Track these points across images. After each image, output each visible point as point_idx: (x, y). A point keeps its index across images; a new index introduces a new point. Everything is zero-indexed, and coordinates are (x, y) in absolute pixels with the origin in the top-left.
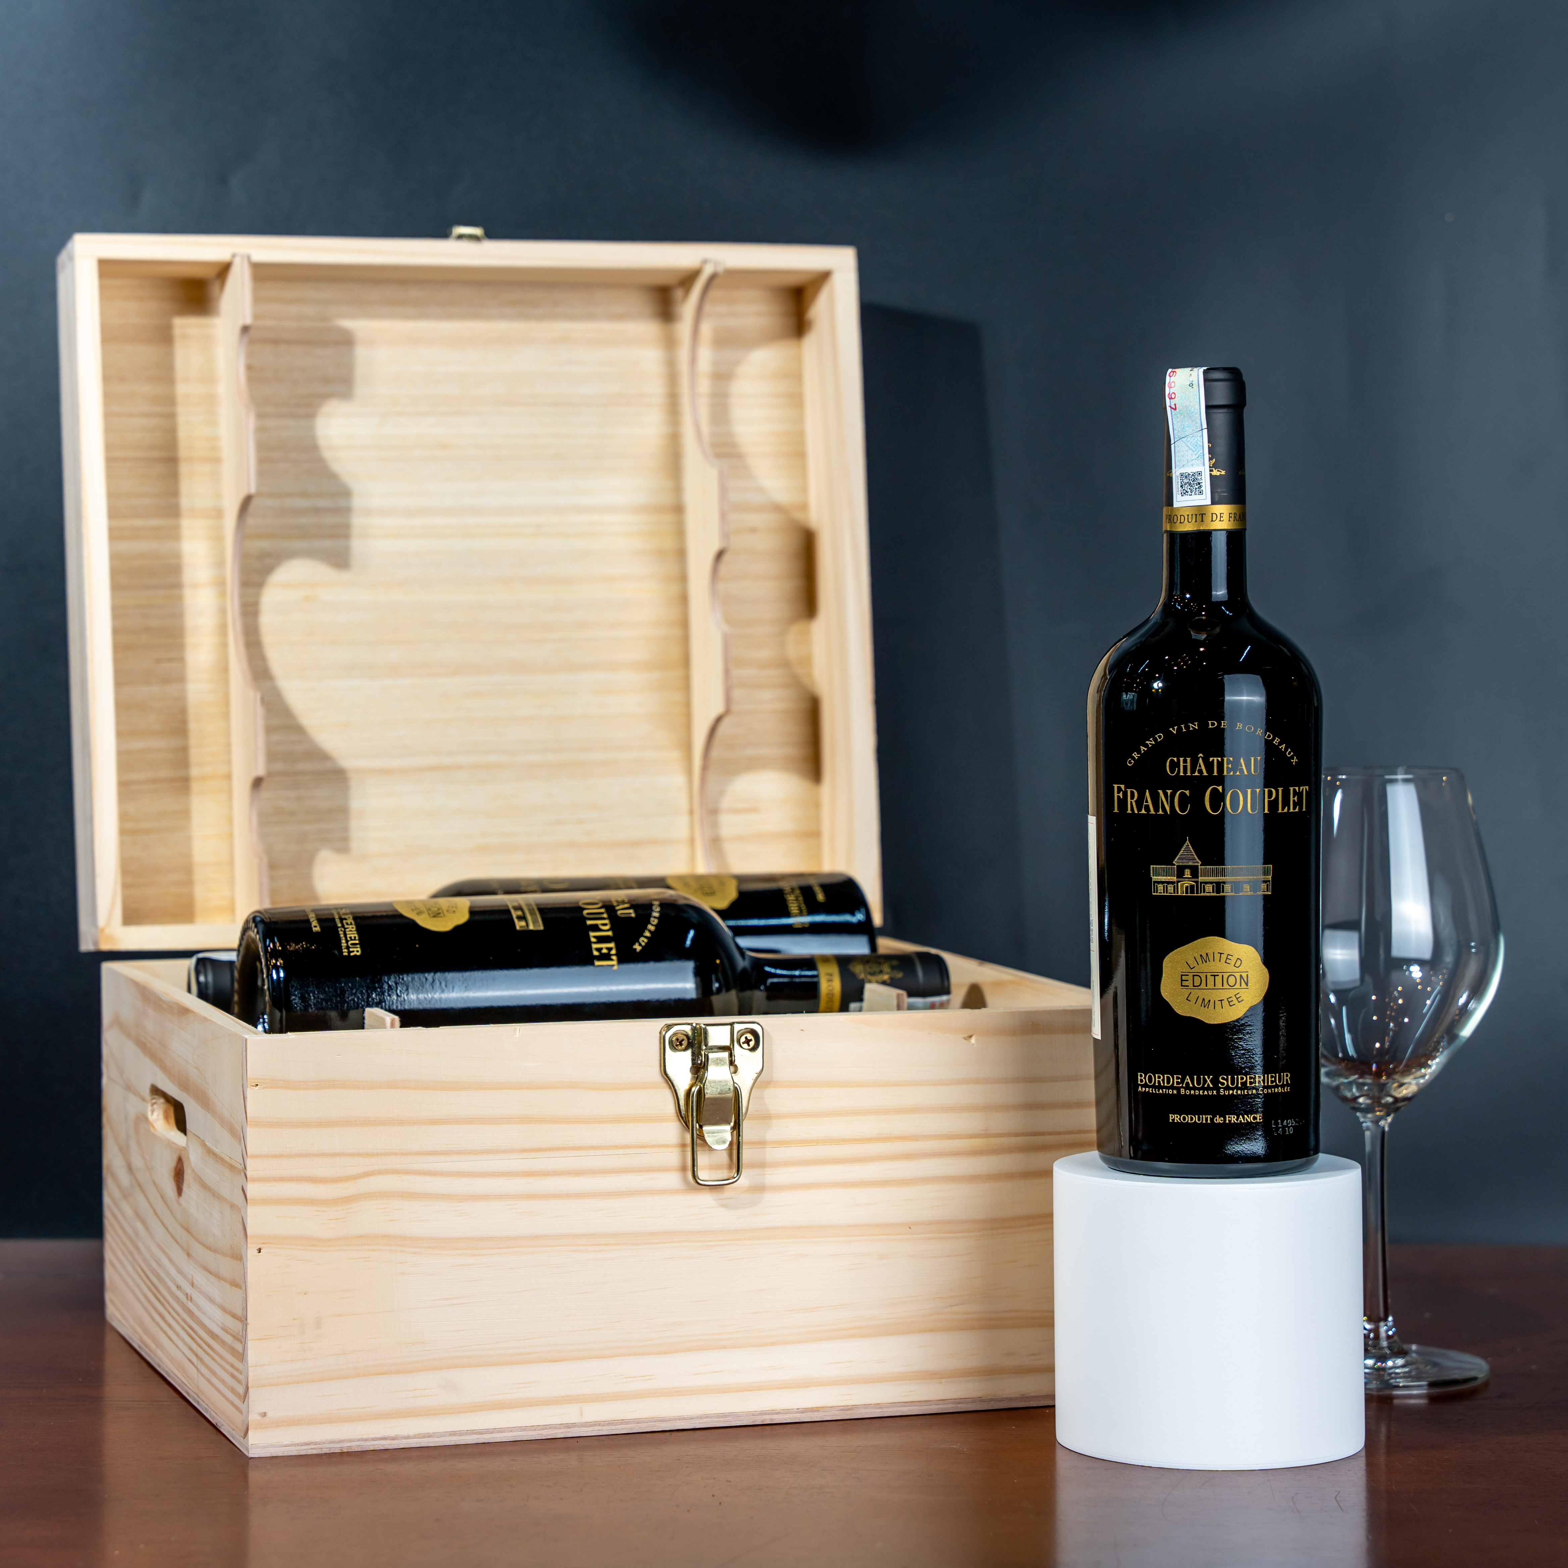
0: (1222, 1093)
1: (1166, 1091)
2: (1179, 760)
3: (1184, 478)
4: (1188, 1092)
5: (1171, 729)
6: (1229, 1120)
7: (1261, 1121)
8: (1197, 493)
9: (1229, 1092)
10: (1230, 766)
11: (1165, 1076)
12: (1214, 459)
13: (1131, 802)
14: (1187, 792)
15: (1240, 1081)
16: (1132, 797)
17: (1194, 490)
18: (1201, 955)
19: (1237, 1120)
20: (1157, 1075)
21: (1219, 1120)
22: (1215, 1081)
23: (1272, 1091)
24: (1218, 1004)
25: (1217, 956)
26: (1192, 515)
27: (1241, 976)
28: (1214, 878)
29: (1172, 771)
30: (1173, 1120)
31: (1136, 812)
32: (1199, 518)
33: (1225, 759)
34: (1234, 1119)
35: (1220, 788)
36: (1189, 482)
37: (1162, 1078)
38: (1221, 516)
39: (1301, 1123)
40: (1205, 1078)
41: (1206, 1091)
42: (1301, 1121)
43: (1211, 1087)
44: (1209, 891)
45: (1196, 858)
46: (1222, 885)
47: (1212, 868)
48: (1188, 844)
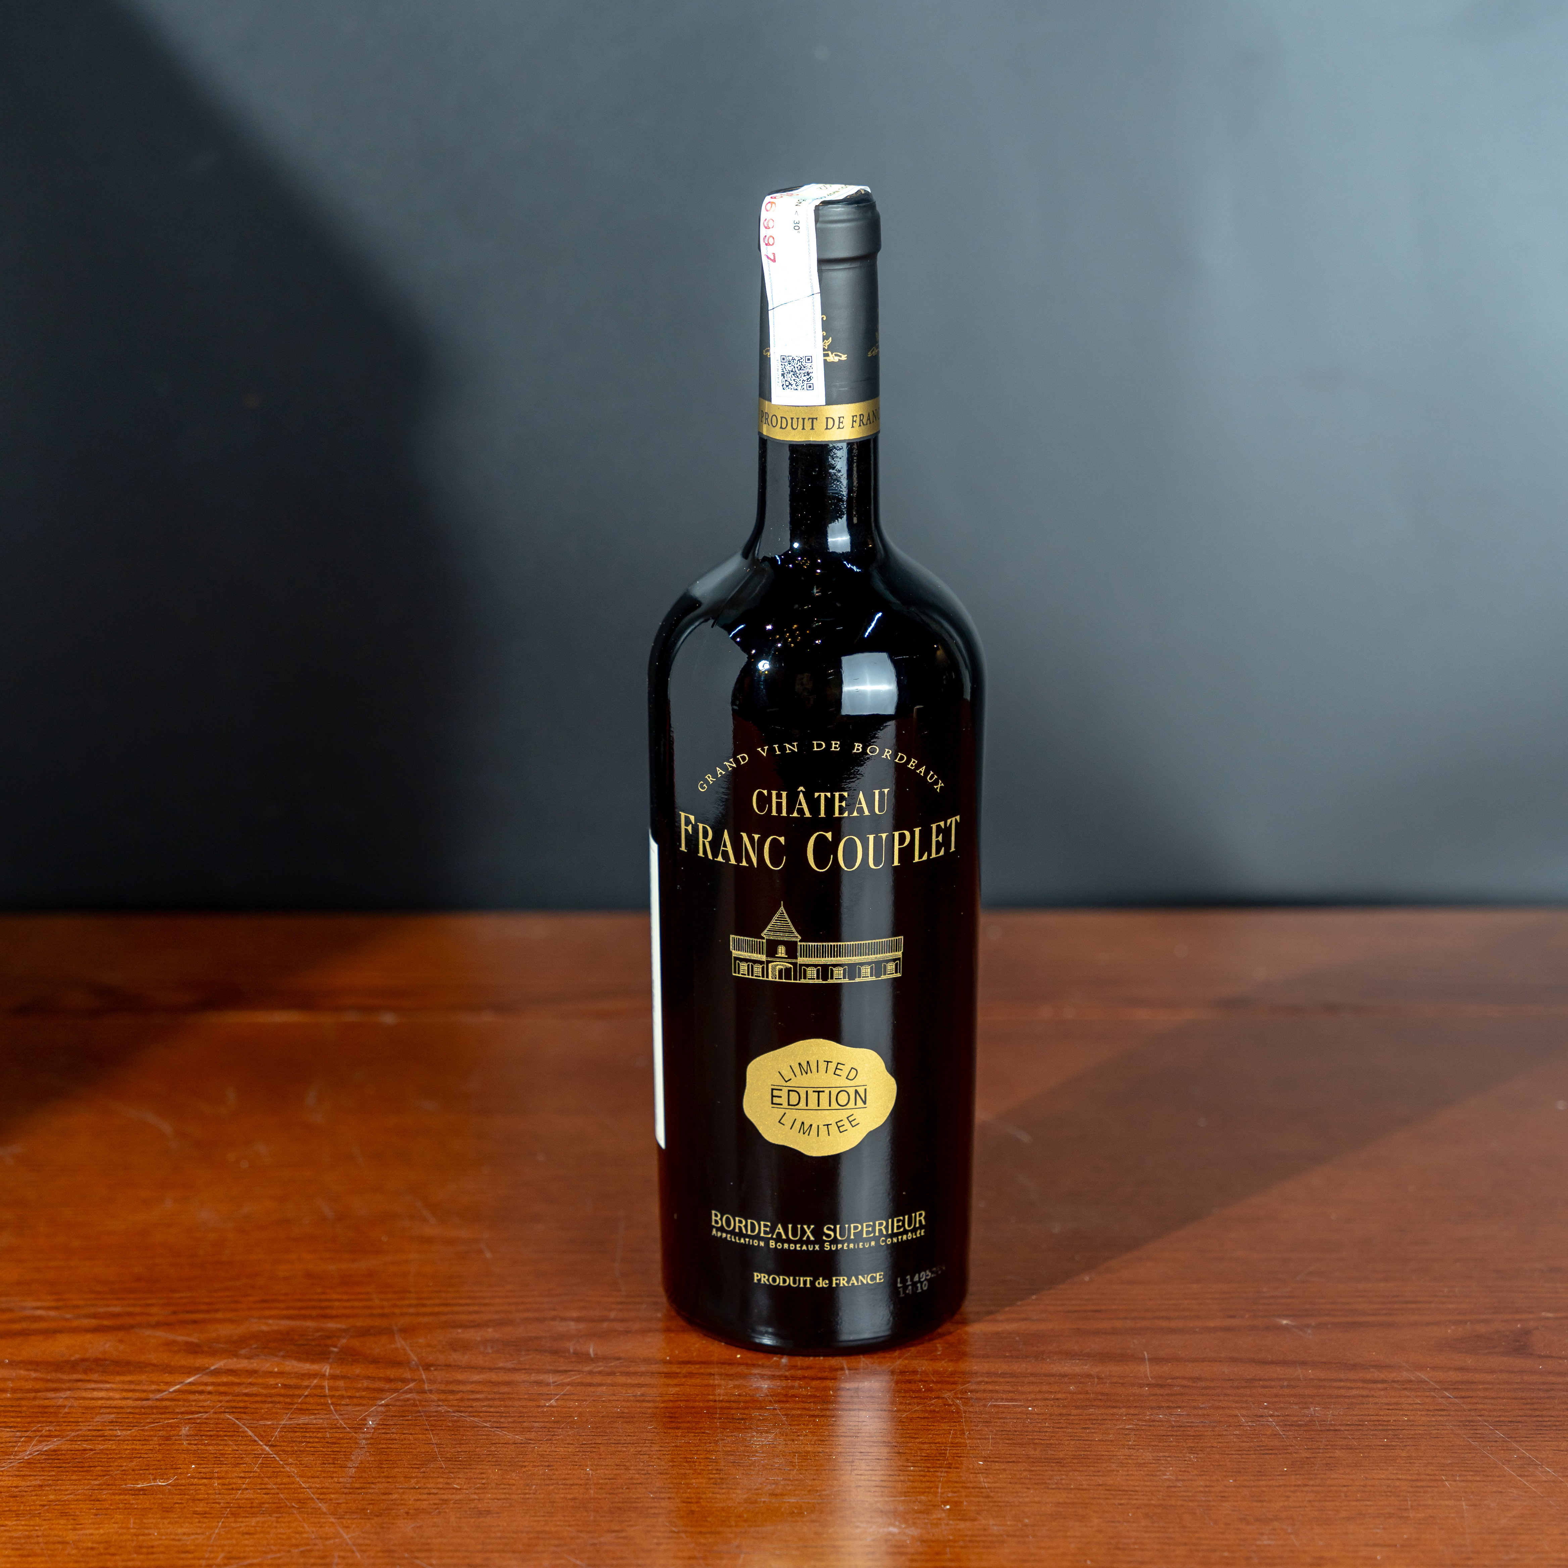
0: (827, 1248)
1: (749, 1241)
2: (770, 794)
3: (786, 364)
4: (779, 1246)
5: (759, 749)
6: (836, 1284)
7: (882, 1281)
8: (805, 387)
9: (837, 1247)
10: (844, 804)
11: (749, 1221)
12: (830, 339)
13: (703, 842)
14: (782, 840)
15: (852, 1231)
16: (705, 835)
17: (801, 382)
18: (800, 1064)
19: (848, 1283)
20: (737, 1218)
22: (818, 1233)
23: (898, 1239)
24: (823, 1129)
25: (823, 1066)
26: (798, 419)
27: (856, 1092)
28: (819, 959)
29: (761, 808)
30: (759, 1280)
31: (710, 857)
32: (808, 424)
33: (837, 794)
34: (844, 1282)
35: (829, 835)
36: (794, 370)
37: (744, 1224)
38: (841, 421)
39: (940, 1272)
40: (804, 1228)
41: (804, 1246)
42: (941, 1269)
43: (812, 1240)
44: (812, 977)
45: (794, 931)
46: (831, 969)
47: (817, 945)
48: (782, 911)
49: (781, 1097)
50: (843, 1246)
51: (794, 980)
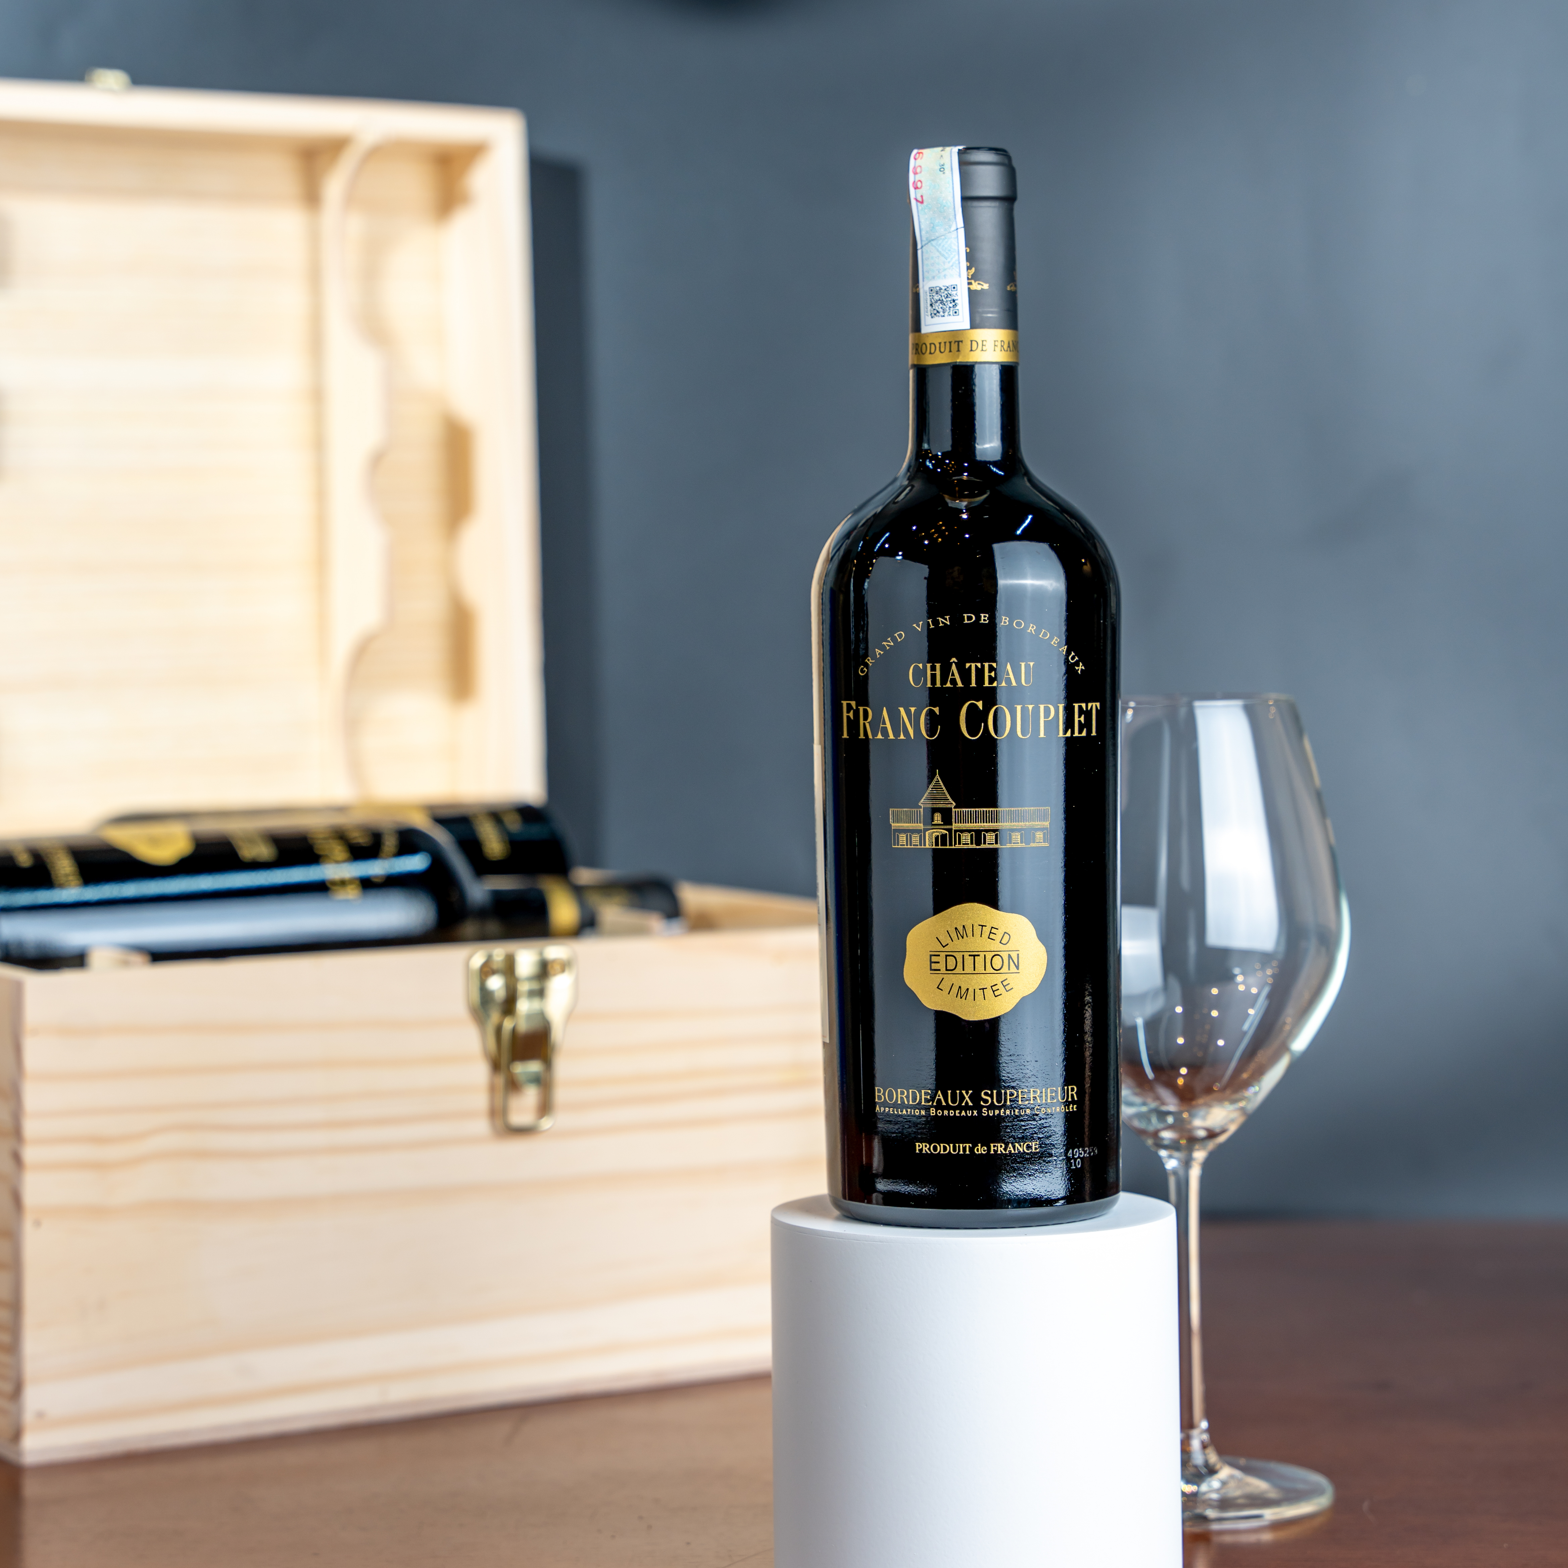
0: (985, 1113)
1: (911, 1112)
2: (925, 666)
3: (934, 294)
4: (939, 1113)
5: (914, 625)
6: (994, 1150)
7: (1038, 1150)
8: (951, 313)
9: (994, 1113)
10: (993, 674)
11: (910, 1091)
12: (973, 269)
13: (864, 724)
14: (937, 710)
15: (1008, 1097)
16: (866, 718)
17: (948, 309)
18: (956, 928)
19: (1005, 1151)
20: (899, 1091)
21: (980, 1150)
22: (976, 1098)
24: (979, 993)
25: (978, 930)
26: (945, 343)
27: (1010, 956)
28: (972, 824)
29: (916, 682)
30: (921, 1150)
31: (870, 737)
32: (954, 347)
33: (986, 665)
35: (980, 704)
36: (941, 299)
37: (906, 1094)
38: (984, 344)
39: (1092, 1153)
40: (962, 1093)
41: (963, 1111)
42: (1093, 1151)
43: (971, 1106)
44: (966, 842)
45: (949, 797)
46: (984, 835)
47: (971, 811)
48: (937, 779)
49: (939, 962)
50: (1000, 1112)
51: (949, 846)
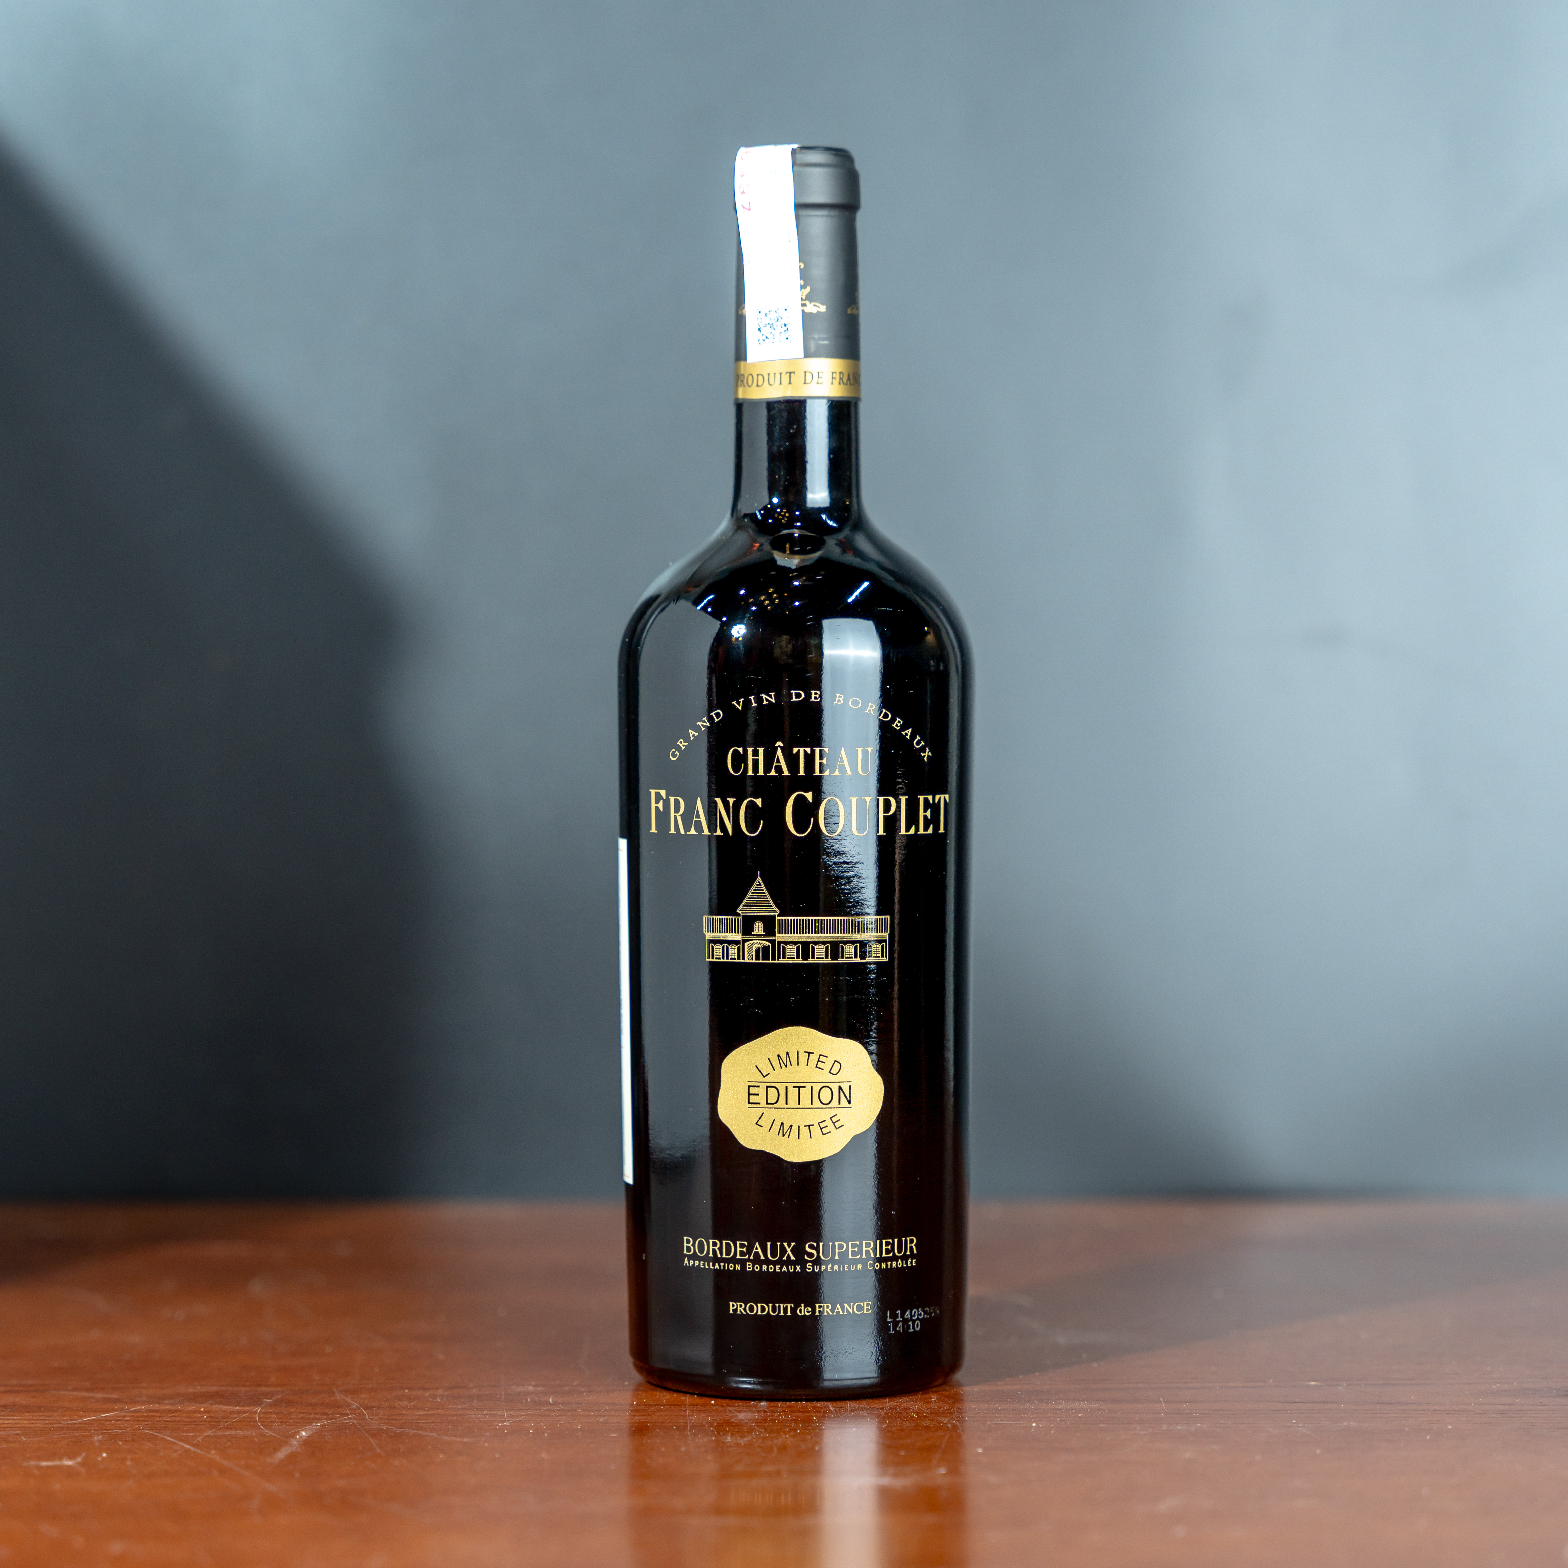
0: (809, 1269)
1: (724, 1266)
2: (745, 751)
3: (762, 317)
4: (757, 1268)
5: (734, 703)
6: (820, 1311)
7: (870, 1312)
8: (782, 339)
9: (820, 1268)
10: (824, 761)
11: (724, 1242)
12: (808, 289)
13: (675, 817)
14: (759, 802)
15: (837, 1251)
16: (677, 810)
17: (778, 334)
18: (779, 1056)
19: (833, 1312)
20: (711, 1241)
22: (799, 1252)
23: (887, 1265)
24: (805, 1131)
25: (803, 1057)
26: (775, 374)
27: (840, 1088)
28: (798, 935)
29: (736, 769)
30: (735, 1310)
31: (682, 832)
33: (817, 750)
34: (828, 1310)
35: (809, 796)
36: (770, 323)
37: (718, 1246)
38: (820, 376)
39: (933, 1314)
40: (784, 1246)
41: (785, 1267)
42: (935, 1311)
43: (793, 1260)
44: (791, 956)
45: (772, 904)
46: (812, 947)
47: (797, 920)
48: (759, 882)
49: (758, 1095)
50: (827, 1268)
51: (772, 960)
